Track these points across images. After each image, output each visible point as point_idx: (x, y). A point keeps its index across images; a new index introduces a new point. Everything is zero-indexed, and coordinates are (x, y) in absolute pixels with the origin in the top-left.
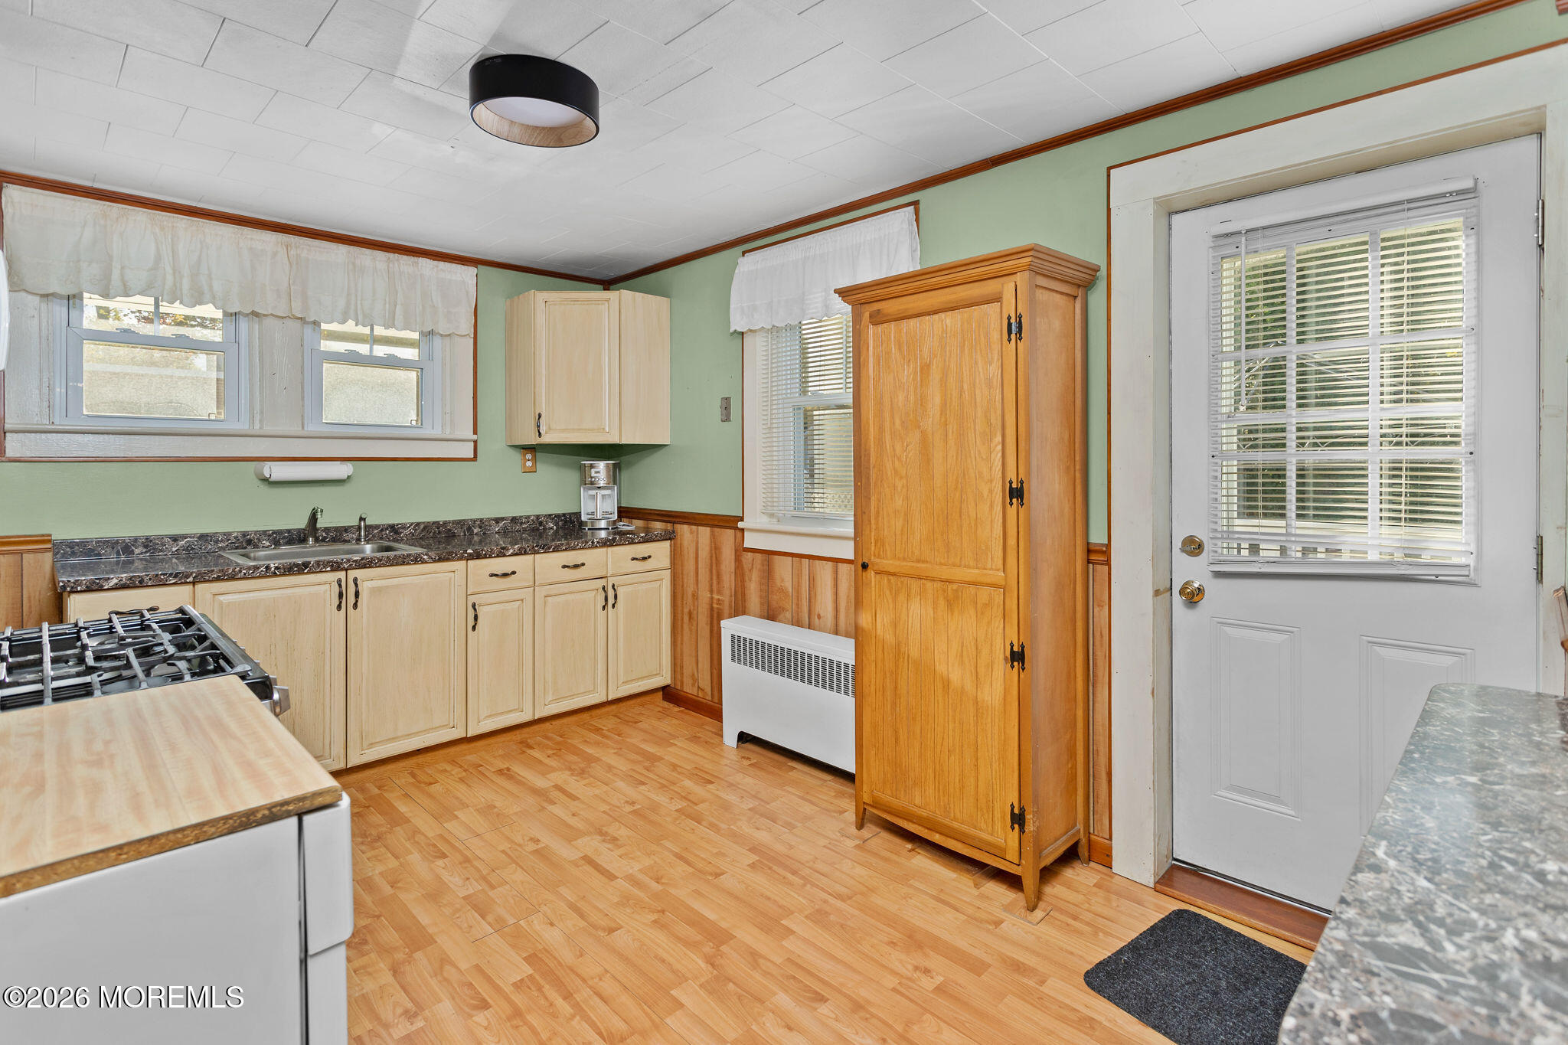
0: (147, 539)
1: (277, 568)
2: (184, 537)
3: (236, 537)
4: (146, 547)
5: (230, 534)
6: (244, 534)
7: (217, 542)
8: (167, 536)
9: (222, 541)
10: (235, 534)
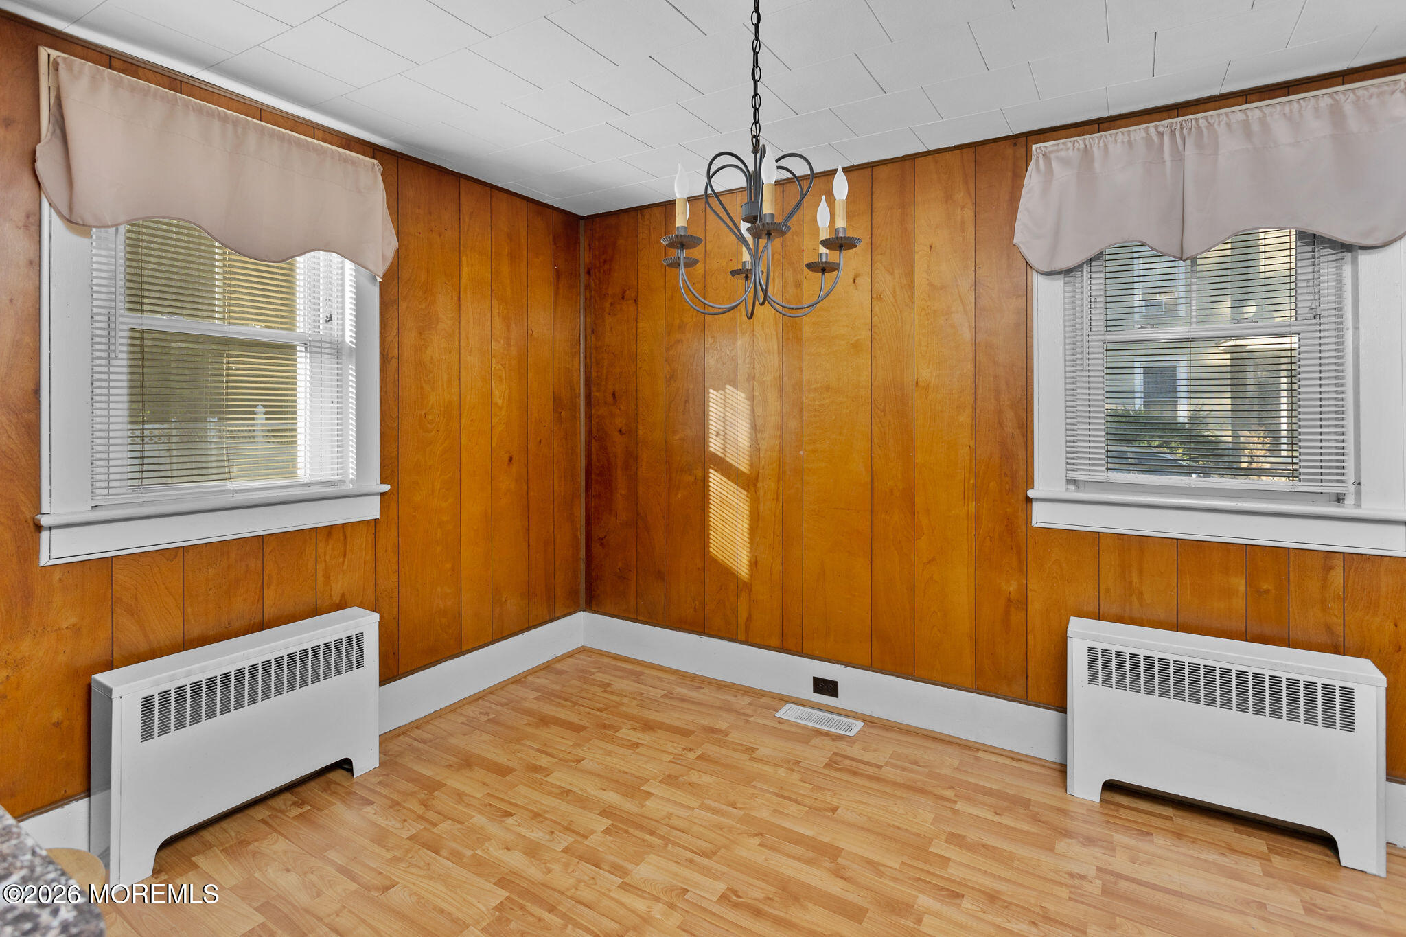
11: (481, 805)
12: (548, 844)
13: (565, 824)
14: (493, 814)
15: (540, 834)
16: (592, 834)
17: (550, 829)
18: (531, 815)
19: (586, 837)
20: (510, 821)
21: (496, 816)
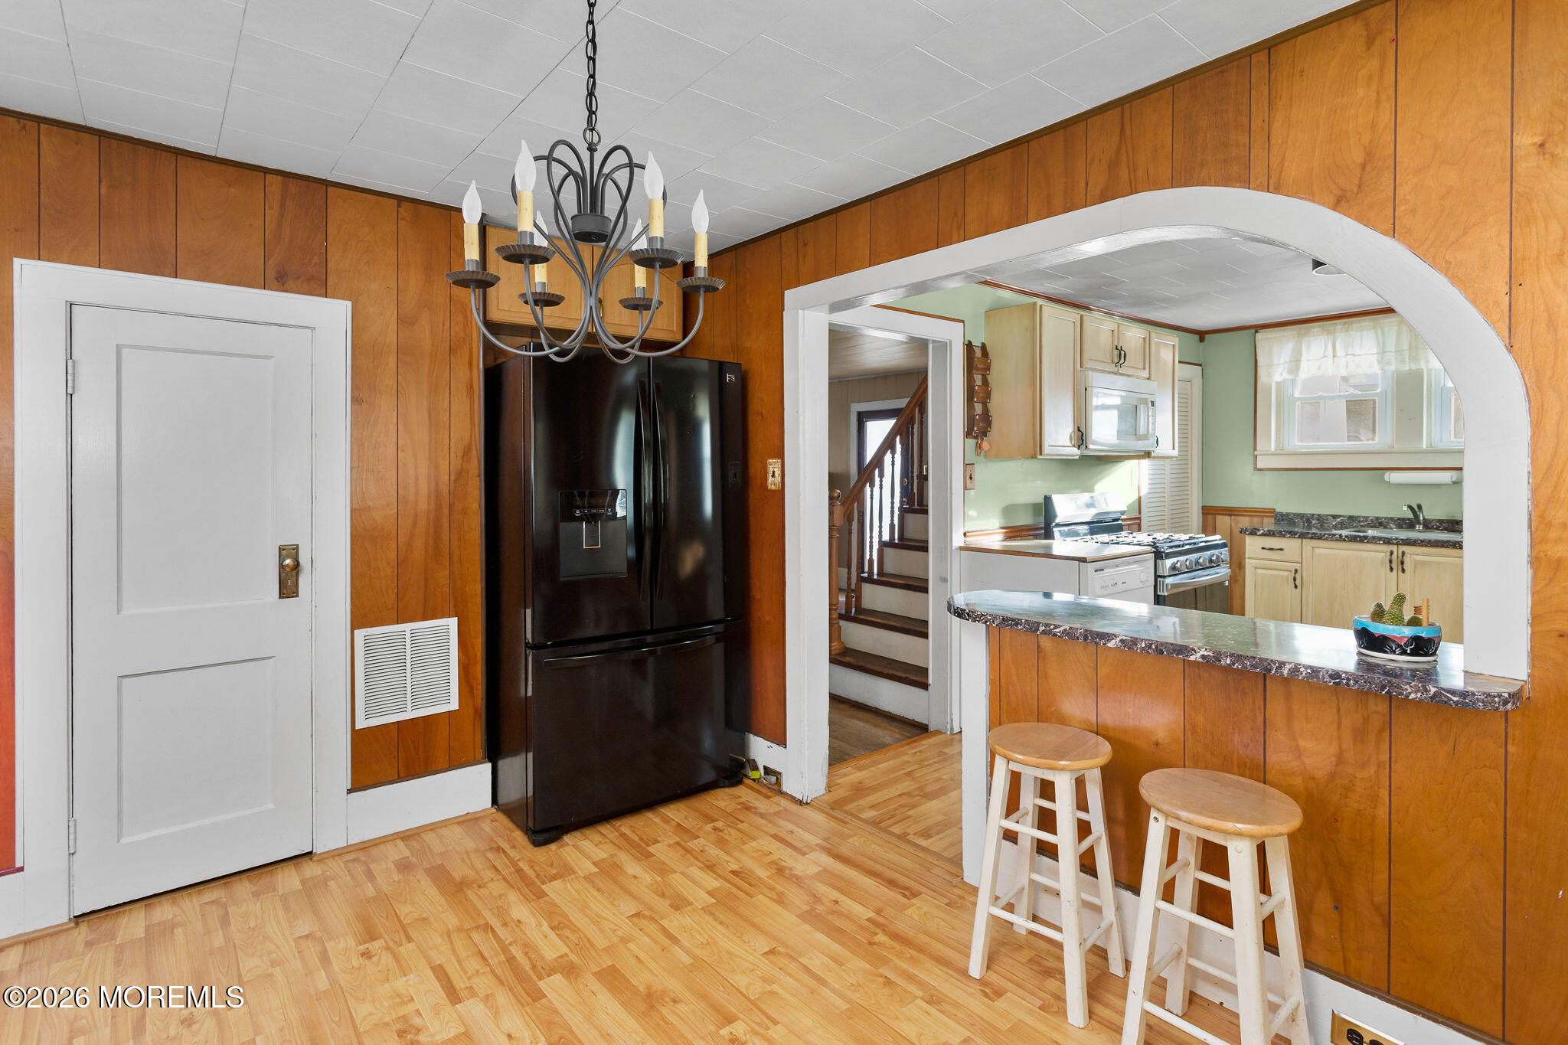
0: (1319, 515)
1: (1346, 537)
2: (1340, 516)
3: (1372, 520)
4: (1318, 520)
5: (1368, 517)
6: (1377, 518)
7: (1359, 521)
8: (1330, 515)
9: (1363, 521)
10: (1371, 518)
11: (759, 887)
12: (708, 844)
13: (689, 856)
14: (750, 876)
15: (711, 852)
16: (671, 845)
17: (703, 854)
18: (715, 869)
19: (678, 843)
20: (735, 867)
21: (746, 874)
